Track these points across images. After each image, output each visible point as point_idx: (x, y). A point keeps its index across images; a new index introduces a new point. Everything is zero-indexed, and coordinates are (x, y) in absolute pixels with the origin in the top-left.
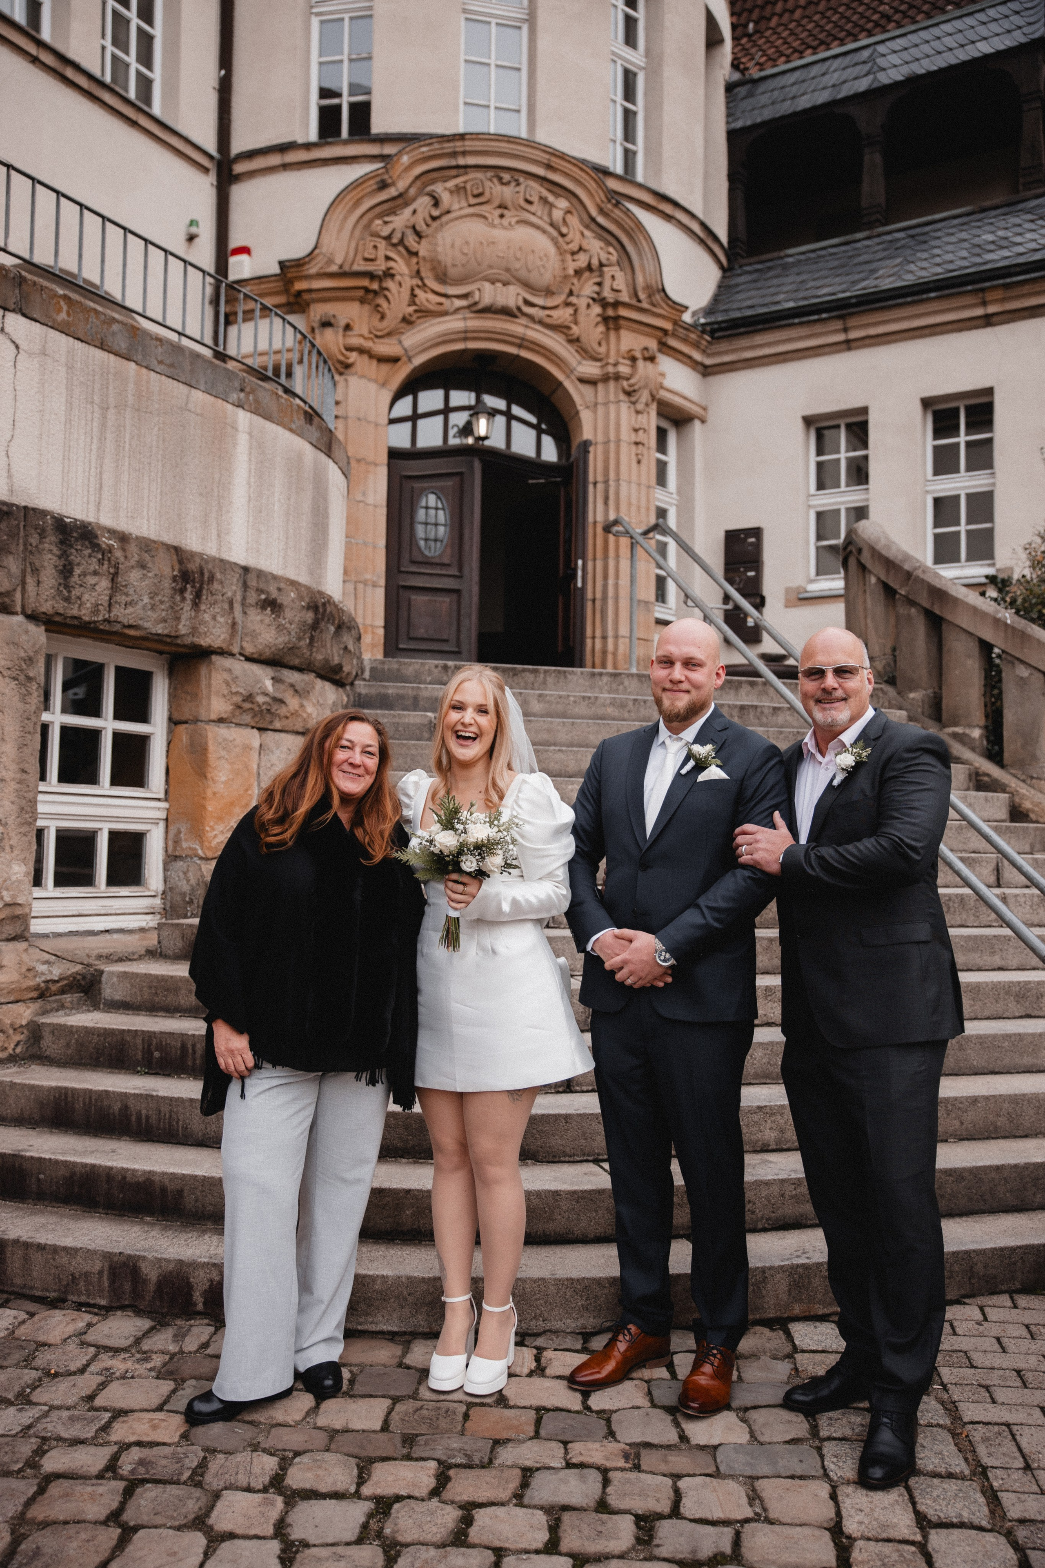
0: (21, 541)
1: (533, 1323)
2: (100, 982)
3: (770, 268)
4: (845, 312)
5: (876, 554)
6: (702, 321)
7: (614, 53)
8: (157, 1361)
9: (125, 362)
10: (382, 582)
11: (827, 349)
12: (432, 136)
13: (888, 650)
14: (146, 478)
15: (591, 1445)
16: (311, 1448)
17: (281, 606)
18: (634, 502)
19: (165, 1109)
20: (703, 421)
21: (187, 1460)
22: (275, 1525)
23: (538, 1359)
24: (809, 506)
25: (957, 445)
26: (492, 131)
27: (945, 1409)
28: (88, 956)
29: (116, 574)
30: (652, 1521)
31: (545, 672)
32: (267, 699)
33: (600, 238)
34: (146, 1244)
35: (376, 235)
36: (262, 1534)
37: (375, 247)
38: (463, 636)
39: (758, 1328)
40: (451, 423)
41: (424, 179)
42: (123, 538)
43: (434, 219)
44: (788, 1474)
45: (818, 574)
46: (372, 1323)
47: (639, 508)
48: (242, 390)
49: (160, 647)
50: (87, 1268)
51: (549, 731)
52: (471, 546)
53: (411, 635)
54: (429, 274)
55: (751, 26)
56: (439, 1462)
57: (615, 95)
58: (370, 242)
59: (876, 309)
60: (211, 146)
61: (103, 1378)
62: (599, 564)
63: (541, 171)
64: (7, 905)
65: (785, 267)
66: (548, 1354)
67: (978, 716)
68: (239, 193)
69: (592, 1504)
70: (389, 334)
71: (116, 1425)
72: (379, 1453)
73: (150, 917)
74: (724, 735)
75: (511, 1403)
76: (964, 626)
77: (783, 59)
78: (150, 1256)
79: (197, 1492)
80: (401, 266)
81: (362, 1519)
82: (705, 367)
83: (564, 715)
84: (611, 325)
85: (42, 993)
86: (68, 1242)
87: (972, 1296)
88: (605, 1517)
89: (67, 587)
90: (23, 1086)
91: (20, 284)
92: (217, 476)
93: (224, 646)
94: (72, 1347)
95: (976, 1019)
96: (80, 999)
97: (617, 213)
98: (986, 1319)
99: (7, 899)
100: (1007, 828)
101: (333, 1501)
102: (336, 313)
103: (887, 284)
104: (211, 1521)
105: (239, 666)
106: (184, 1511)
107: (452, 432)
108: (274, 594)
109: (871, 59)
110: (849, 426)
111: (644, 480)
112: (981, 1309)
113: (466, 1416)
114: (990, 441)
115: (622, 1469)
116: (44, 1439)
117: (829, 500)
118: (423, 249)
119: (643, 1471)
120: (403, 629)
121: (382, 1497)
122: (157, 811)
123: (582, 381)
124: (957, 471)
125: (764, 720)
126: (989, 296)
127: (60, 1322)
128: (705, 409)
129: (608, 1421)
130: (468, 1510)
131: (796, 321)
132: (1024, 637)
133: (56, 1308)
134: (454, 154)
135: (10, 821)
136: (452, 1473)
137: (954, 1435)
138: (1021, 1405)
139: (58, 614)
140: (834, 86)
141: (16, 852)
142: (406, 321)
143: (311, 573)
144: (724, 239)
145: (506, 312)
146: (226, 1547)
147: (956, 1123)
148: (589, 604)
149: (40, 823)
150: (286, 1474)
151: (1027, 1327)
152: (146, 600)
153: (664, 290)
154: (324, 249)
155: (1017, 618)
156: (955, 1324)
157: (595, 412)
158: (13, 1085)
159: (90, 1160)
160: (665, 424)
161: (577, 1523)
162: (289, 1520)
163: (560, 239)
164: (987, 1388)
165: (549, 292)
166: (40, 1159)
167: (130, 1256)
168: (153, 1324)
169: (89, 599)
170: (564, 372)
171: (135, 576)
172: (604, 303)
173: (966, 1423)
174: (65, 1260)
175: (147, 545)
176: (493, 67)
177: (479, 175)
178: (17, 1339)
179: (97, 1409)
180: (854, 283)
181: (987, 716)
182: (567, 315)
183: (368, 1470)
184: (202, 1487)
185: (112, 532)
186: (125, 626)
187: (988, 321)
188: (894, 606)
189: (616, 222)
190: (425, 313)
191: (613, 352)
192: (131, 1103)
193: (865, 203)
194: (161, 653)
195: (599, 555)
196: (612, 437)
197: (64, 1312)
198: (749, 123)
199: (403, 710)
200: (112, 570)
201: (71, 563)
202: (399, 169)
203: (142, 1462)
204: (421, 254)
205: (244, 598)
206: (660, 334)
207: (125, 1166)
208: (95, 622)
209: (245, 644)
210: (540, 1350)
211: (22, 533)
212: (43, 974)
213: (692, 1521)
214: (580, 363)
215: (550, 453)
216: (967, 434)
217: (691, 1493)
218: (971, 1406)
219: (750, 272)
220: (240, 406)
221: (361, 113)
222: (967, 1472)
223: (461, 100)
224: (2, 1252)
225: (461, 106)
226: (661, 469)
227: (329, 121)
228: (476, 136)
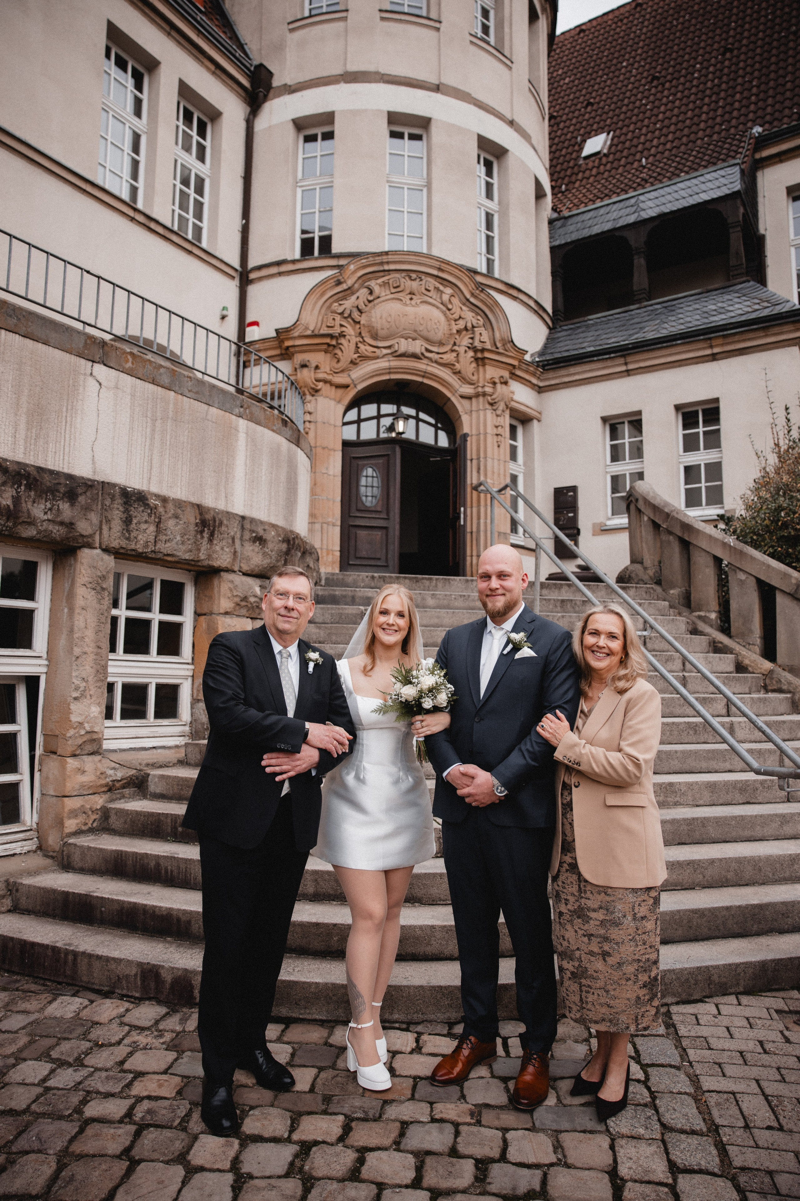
0: (100, 503)
1: (416, 1015)
2: (147, 781)
3: (579, 327)
4: (626, 353)
5: (646, 502)
6: (537, 359)
7: (479, 203)
8: (168, 1037)
9: (168, 391)
10: (339, 523)
11: (616, 376)
12: (368, 253)
13: (656, 563)
14: (180, 462)
15: (449, 1106)
16: (261, 1103)
17: (265, 541)
18: (496, 470)
19: (183, 866)
20: (539, 421)
21: (179, 1111)
22: (231, 1161)
23: (417, 1041)
24: (607, 472)
25: (698, 433)
26: (405, 249)
27: (691, 1080)
28: (140, 764)
29: (159, 522)
30: (487, 1164)
31: (437, 579)
32: (256, 599)
33: (473, 311)
34: (165, 957)
35: (334, 312)
36: (221, 1168)
37: (334, 319)
38: (389, 556)
40: (382, 424)
41: (364, 278)
42: (165, 500)
43: (370, 301)
44: (582, 1129)
45: (613, 515)
46: (309, 1013)
47: (499, 474)
48: (242, 407)
49: (190, 568)
50: (127, 972)
51: (438, 617)
52: (395, 500)
53: (358, 555)
54: (367, 334)
55: (564, 187)
56: (346, 1116)
57: (481, 227)
58: (330, 316)
59: (646, 351)
60: (236, 264)
61: (130, 1049)
62: (475, 510)
63: (435, 272)
64: (87, 732)
65: (588, 326)
66: (425, 1037)
67: (714, 604)
68: (252, 290)
69: (447, 1150)
70: (343, 371)
71: (136, 1083)
72: (306, 1109)
73: (182, 738)
74: (532, 626)
75: (397, 1073)
76: (703, 547)
77: (583, 205)
78: (167, 965)
79: (183, 1135)
80: (350, 330)
81: (290, 1159)
82: (540, 387)
83: (448, 607)
84: (480, 363)
85: (110, 788)
86: (116, 954)
87: (710, 997)
88: (454, 1160)
89: (128, 531)
90: (95, 848)
91: (103, 346)
92: (225, 460)
93: (229, 566)
94: (114, 1026)
95: (713, 805)
96: (135, 792)
97: (483, 296)
98: (719, 1013)
99: (88, 729)
100: (734, 677)
101: (272, 1144)
102: (310, 359)
103: (651, 336)
104: (189, 1158)
105: (238, 579)
106: (172, 1149)
107: (382, 430)
108: (261, 533)
109: (636, 204)
110: (629, 422)
111: (502, 458)
112: (717, 1006)
114: (718, 431)
115: (469, 1124)
116: (88, 1092)
117: (619, 468)
118: (363, 320)
119: (484, 1126)
120: (352, 552)
121: (305, 1142)
122: (187, 670)
123: (462, 397)
124: (699, 449)
125: (577, 609)
126: (714, 343)
127: (109, 1007)
128: (540, 413)
129: (462, 1088)
130: (362, 1153)
131: (595, 359)
132: (741, 553)
133: (107, 997)
134: (382, 263)
135: (90, 679)
136: (353, 1124)
137: (696, 1100)
138: (742, 1078)
139: (122, 548)
140: (614, 220)
141: (94, 699)
142: (353, 363)
143: (286, 519)
144: (550, 311)
145: (415, 356)
146: (198, 1177)
147: (701, 876)
148: (468, 536)
149: (110, 679)
150: (242, 1123)
151: (747, 1019)
152: (178, 538)
153: (512, 341)
154: (303, 321)
155: (737, 542)
156: (699, 1017)
157: (471, 416)
158: (89, 848)
159: (133, 900)
160: (515, 423)
161: (435, 1164)
162: (242, 1158)
163: (448, 312)
164: (719, 1065)
165: (441, 344)
166: (102, 898)
167: (154, 965)
168: (168, 1010)
169: (142, 538)
170: (451, 392)
171: (171, 523)
172: (475, 350)
173: (704, 1092)
174: (113, 966)
175: (180, 504)
176: (406, 213)
177: (397, 275)
178: (81, 1019)
179: (125, 1071)
180: (630, 335)
181: (720, 605)
182: (452, 357)
183: (299, 1121)
184: (186, 1132)
185: (157, 496)
186: (165, 555)
187: (714, 357)
188: (659, 534)
189: (482, 301)
190: (365, 358)
191: (481, 380)
192: (162, 862)
193: (635, 288)
194: (190, 571)
195: (475, 504)
196: (482, 431)
197: (112, 1001)
198: (563, 242)
199: (346, 604)
200: (157, 520)
201: (130, 516)
202: (348, 273)
203: (149, 1111)
204: (362, 323)
205: (242, 536)
206: (511, 368)
207: (155, 904)
208: (146, 553)
209: (242, 565)
210: (419, 1034)
211: (100, 498)
212: (111, 776)
213: (513, 1164)
214: (461, 386)
215: (443, 441)
216: (704, 427)
217: (515, 1143)
218: (709, 1078)
219: (566, 330)
220: (240, 416)
221: (326, 242)
222: (705, 1130)
223: (386, 232)
224: (75, 959)
225: (387, 236)
226: (513, 451)
227: (307, 246)
228: (395, 253)
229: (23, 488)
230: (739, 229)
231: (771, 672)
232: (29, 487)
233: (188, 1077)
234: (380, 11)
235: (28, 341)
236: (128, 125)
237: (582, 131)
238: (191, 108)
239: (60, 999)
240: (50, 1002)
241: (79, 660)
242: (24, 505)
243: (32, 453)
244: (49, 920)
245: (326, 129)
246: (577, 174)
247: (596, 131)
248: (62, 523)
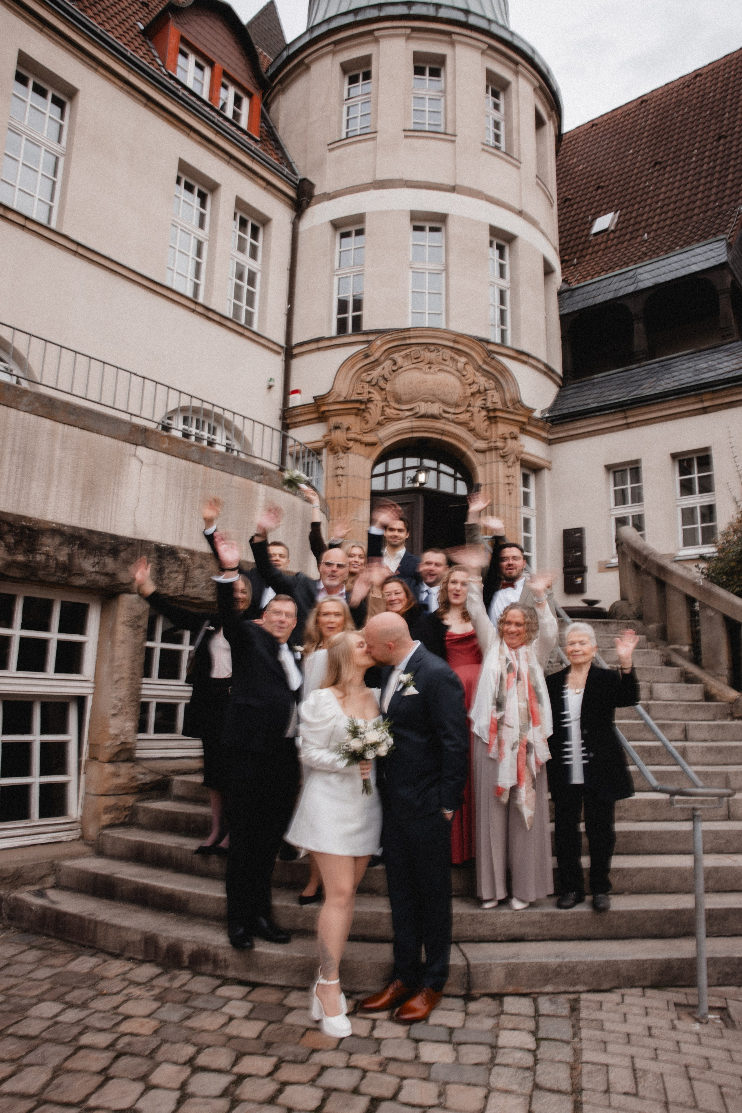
2: (171, 785)
3: (585, 385)
4: (625, 408)
6: (547, 415)
7: (493, 282)
8: (157, 991)
9: (198, 465)
11: (615, 429)
12: (394, 330)
13: (638, 601)
15: (364, 1057)
16: (216, 1044)
18: (507, 515)
20: (549, 469)
21: (151, 1045)
22: (181, 1083)
24: (611, 515)
25: (694, 478)
26: (427, 326)
27: (574, 1053)
28: (167, 771)
29: (187, 572)
30: (380, 1101)
33: (485, 376)
34: (164, 929)
35: (363, 381)
36: (172, 1087)
37: (363, 387)
39: (486, 999)
40: (407, 476)
41: (388, 351)
42: (193, 553)
43: (394, 371)
44: (468, 1082)
46: (271, 980)
47: (510, 518)
48: (262, 474)
50: (134, 939)
52: (418, 542)
54: (392, 399)
55: (576, 260)
56: (279, 1058)
57: (494, 301)
58: (360, 385)
59: (642, 406)
60: (282, 342)
61: (126, 998)
63: (451, 344)
64: (123, 743)
65: (594, 384)
67: (687, 638)
68: (295, 363)
69: (350, 1089)
70: (371, 431)
71: (124, 1023)
72: (249, 1051)
76: (676, 587)
77: (589, 277)
78: (164, 935)
79: (149, 1062)
80: (376, 396)
81: (226, 1085)
82: (550, 440)
84: (492, 421)
85: (140, 790)
86: (127, 924)
88: (354, 1096)
89: (162, 579)
90: (124, 840)
91: (145, 432)
94: (118, 980)
96: (159, 794)
97: (493, 363)
98: (622, 1002)
99: (123, 740)
102: (343, 422)
103: (647, 392)
107: (407, 481)
109: (635, 276)
110: (631, 469)
112: (622, 995)
113: (303, 1035)
114: (711, 476)
115: (375, 1072)
116: (86, 1027)
117: (622, 511)
118: (388, 387)
121: (241, 1074)
123: (478, 451)
124: (694, 493)
126: (705, 397)
127: (117, 966)
128: (550, 463)
129: (379, 1044)
130: (283, 1085)
131: (598, 414)
132: (711, 593)
133: (117, 959)
134: (404, 338)
136: (283, 1064)
137: (572, 1068)
140: (615, 290)
142: (380, 424)
144: (560, 371)
145: (434, 417)
146: (153, 1092)
149: (144, 700)
150: (197, 1057)
151: (646, 1008)
152: (204, 584)
153: (521, 401)
154: (337, 389)
156: (604, 1004)
157: (485, 467)
158: (119, 838)
159: (146, 882)
160: (527, 472)
161: (338, 1098)
162: (189, 1081)
163: (463, 378)
164: (605, 1043)
165: (457, 405)
166: (123, 879)
167: (154, 935)
168: (162, 971)
169: (172, 585)
170: (467, 447)
171: (197, 572)
172: (488, 410)
173: (582, 1062)
174: (123, 933)
176: (427, 294)
177: (418, 348)
178: (92, 974)
179: (118, 1014)
180: (630, 392)
181: (692, 639)
182: (467, 417)
183: (241, 1059)
184: (153, 1059)
185: (187, 550)
186: (192, 598)
187: (704, 411)
188: (640, 575)
189: (492, 366)
190: (390, 420)
191: (494, 435)
192: (173, 852)
193: (635, 349)
196: (495, 481)
197: (120, 961)
198: (571, 311)
200: (185, 570)
201: (163, 567)
202: (376, 347)
203: (129, 1044)
204: (387, 389)
206: (520, 424)
207: (162, 886)
208: (176, 596)
212: (141, 779)
213: (400, 1103)
214: (475, 442)
215: (462, 489)
216: (699, 472)
217: (408, 1088)
218: (590, 1053)
219: (575, 388)
220: (259, 482)
221: (357, 321)
222: (569, 1089)
223: (410, 311)
224: (96, 927)
225: (410, 314)
226: (526, 497)
227: (342, 325)
228: (416, 329)
229: (76, 547)
230: (727, 295)
231: (737, 700)
232: (81, 546)
233: (165, 1022)
234: (404, 130)
235: (85, 432)
236: (193, 235)
237: (593, 211)
238: (245, 217)
239: (81, 958)
240: (73, 960)
241: (119, 683)
242: (77, 560)
243: (85, 519)
244: (83, 895)
245: (358, 227)
246: (588, 249)
247: (606, 210)
248: (106, 574)
